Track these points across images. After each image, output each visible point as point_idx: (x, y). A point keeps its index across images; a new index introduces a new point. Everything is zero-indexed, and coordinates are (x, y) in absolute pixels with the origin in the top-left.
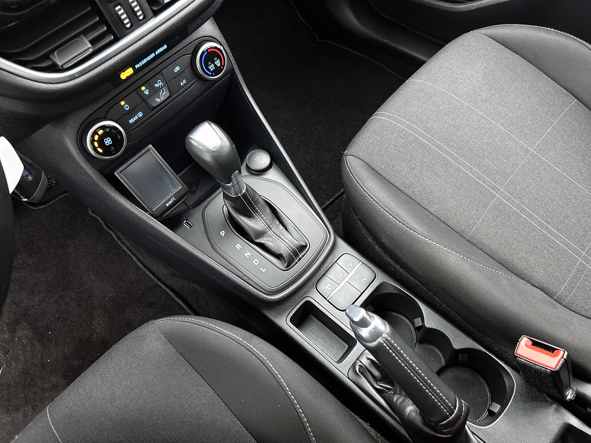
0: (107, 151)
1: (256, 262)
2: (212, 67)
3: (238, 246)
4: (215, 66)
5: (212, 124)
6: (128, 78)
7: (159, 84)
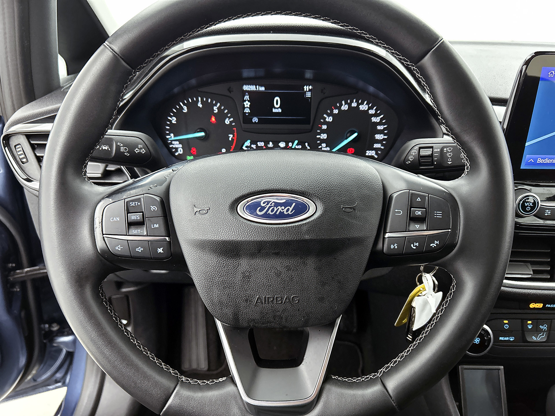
6: (534, 309)
7: (544, 327)
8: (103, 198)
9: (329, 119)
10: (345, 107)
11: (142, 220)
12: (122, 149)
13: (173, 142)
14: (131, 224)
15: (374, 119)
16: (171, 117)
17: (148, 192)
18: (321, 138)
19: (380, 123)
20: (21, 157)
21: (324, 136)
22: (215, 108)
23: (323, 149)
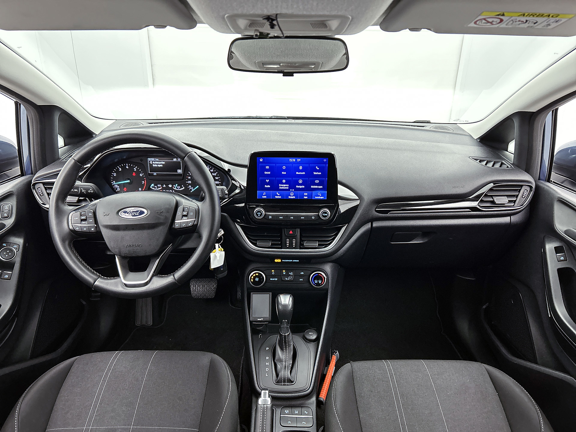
0: (254, 282)
1: (267, 369)
2: (316, 281)
3: (267, 358)
4: (318, 282)
5: (291, 298)
6: (277, 262)
7: (291, 274)
8: (72, 211)
11: (86, 219)
12: (83, 191)
13: (115, 185)
14: (82, 220)
15: (213, 174)
16: (114, 173)
17: (89, 209)
18: (189, 183)
19: (216, 176)
20: (40, 193)
22: (134, 169)
23: (190, 188)
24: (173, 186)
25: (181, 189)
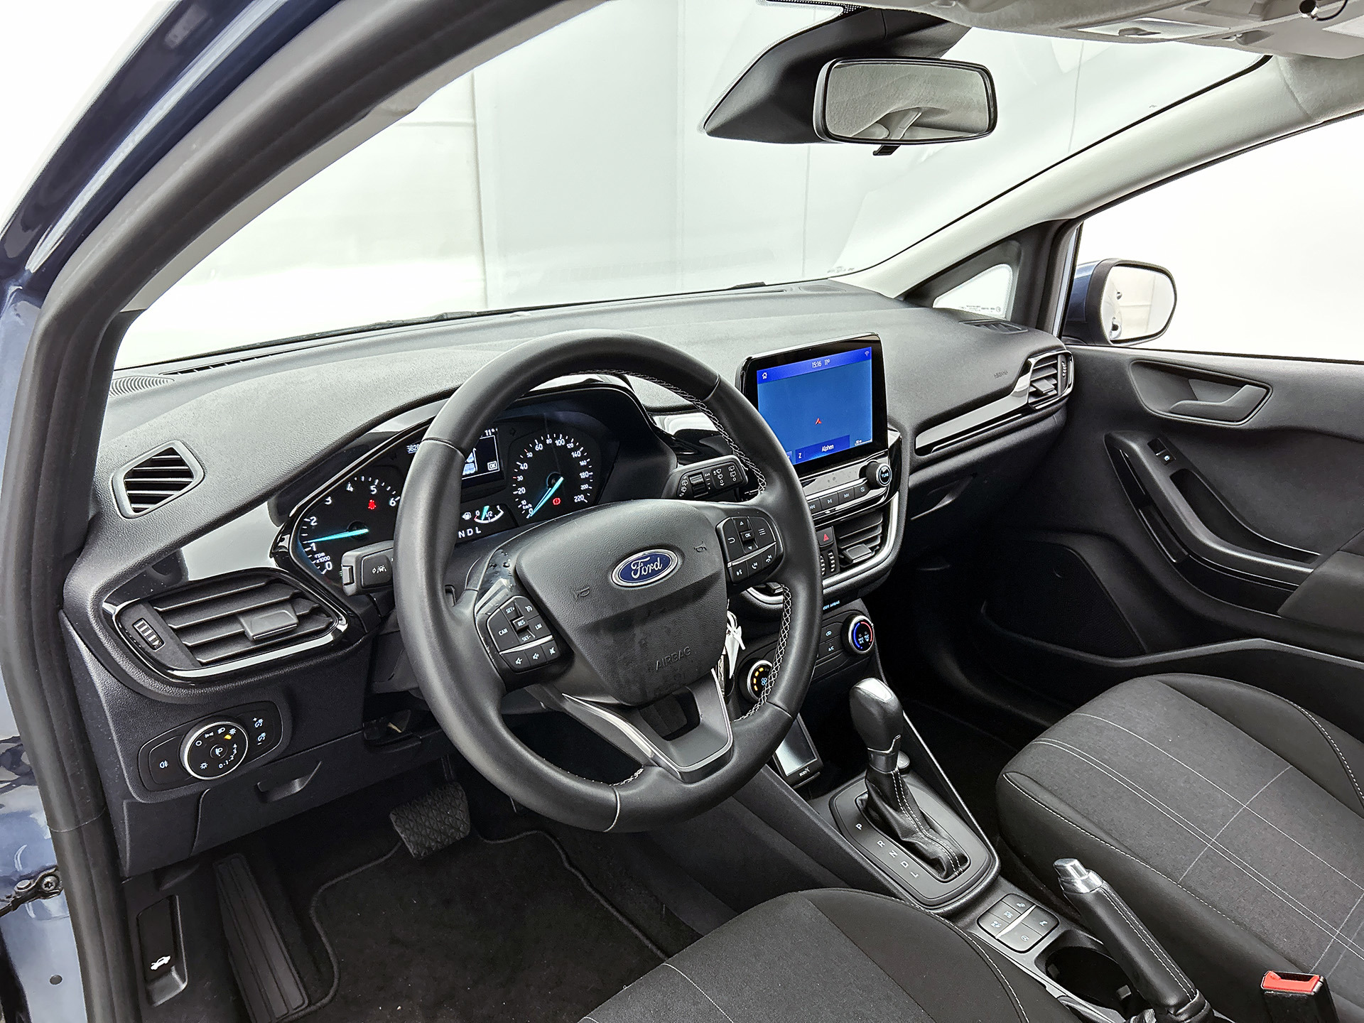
1: (902, 864)
2: (861, 640)
3: (881, 845)
4: (864, 639)
5: (875, 680)
9: (524, 467)
10: (539, 447)
11: (527, 624)
14: (519, 632)
15: (574, 455)
18: (520, 493)
19: (582, 458)
20: (150, 639)
21: (522, 491)
22: (372, 488)
23: (524, 508)
24: (473, 515)
25: (497, 517)
